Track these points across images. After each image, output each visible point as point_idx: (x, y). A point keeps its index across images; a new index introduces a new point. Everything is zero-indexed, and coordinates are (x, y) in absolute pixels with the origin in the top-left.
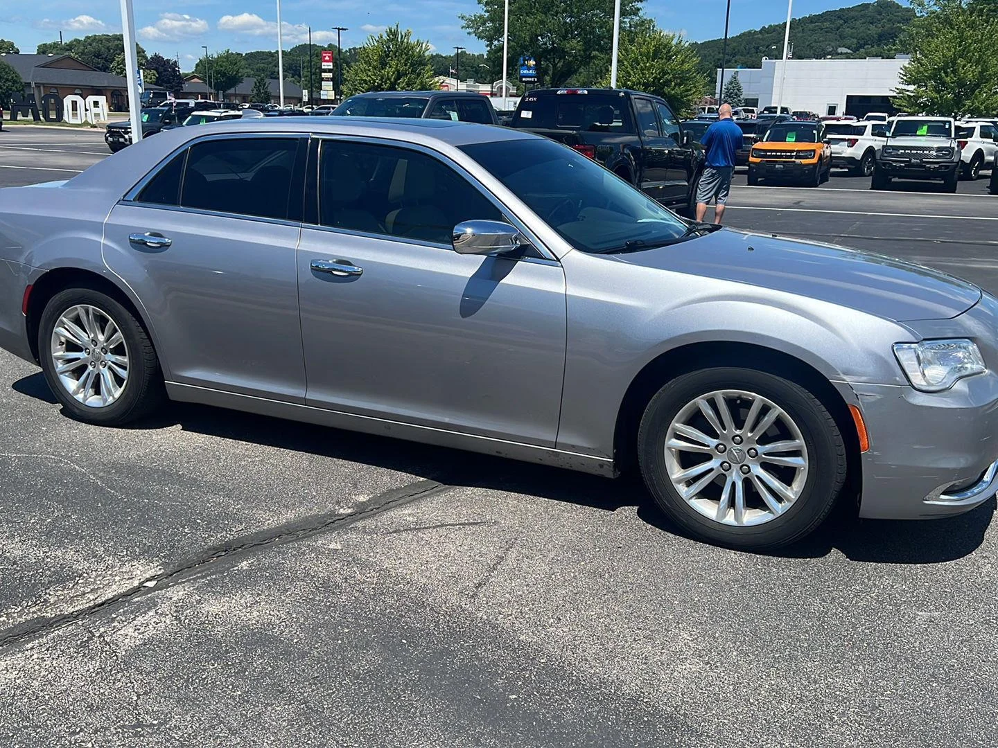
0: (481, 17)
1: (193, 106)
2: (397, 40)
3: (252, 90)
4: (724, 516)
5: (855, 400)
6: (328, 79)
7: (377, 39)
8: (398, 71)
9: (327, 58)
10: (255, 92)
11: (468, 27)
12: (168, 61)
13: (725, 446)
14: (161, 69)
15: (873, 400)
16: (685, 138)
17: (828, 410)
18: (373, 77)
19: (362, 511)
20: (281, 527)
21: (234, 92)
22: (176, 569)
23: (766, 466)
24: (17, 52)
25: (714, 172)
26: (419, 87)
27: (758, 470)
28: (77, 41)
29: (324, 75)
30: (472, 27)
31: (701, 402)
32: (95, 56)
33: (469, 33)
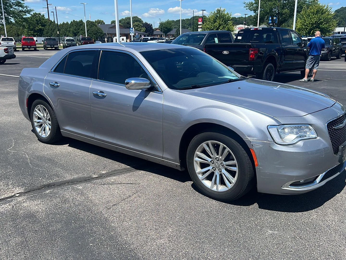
0: (252, 3)
1: (150, 39)
2: (220, 13)
3: (175, 33)
4: (213, 187)
5: (252, 146)
6: (200, 28)
7: (213, 13)
8: (220, 24)
9: (200, 21)
10: (176, 33)
11: (246, 7)
12: (149, 24)
13: (213, 161)
14: (147, 27)
15: (259, 147)
16: (303, 44)
17: (245, 150)
18: (211, 26)
19: (101, 176)
20: (70, 180)
21: (170, 34)
22: (28, 191)
23: (226, 170)
24: (104, 24)
25: (313, 57)
26: (227, 29)
27: (224, 171)
28: (123, 19)
29: (199, 26)
30: (248, 7)
31: (204, 145)
32: (127, 24)
33: (247, 9)
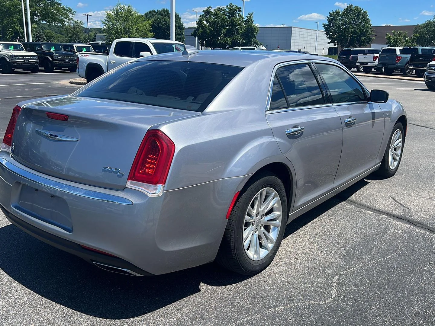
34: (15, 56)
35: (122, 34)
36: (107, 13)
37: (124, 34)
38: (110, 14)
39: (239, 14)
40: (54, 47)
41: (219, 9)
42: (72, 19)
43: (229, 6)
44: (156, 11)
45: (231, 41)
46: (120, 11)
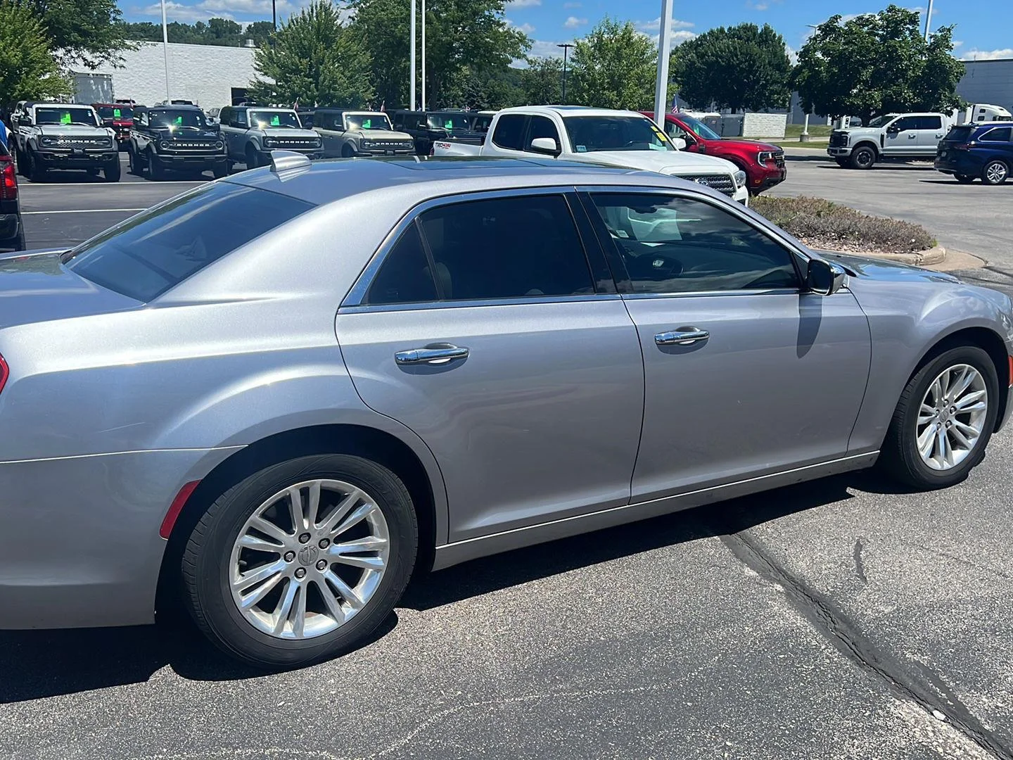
4: (943, 464)
13: (939, 411)
27: (955, 422)
31: (937, 381)
34: (369, 141)
35: (604, 89)
36: (578, 43)
37: (608, 89)
38: (583, 44)
39: (911, 32)
40: (450, 122)
41: (862, 22)
42: (525, 55)
43: (888, 12)
44: (726, 31)
45: (881, 101)
46: (606, 36)
